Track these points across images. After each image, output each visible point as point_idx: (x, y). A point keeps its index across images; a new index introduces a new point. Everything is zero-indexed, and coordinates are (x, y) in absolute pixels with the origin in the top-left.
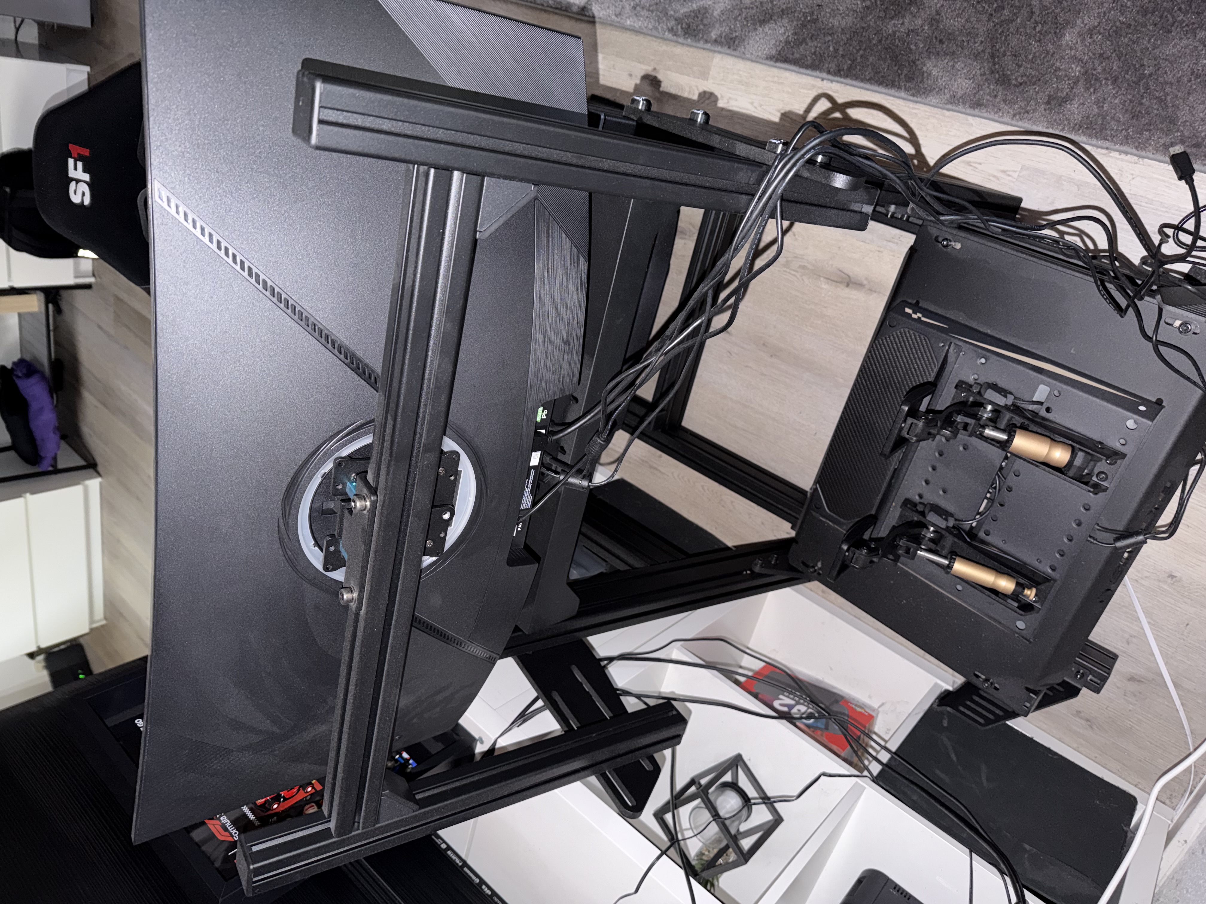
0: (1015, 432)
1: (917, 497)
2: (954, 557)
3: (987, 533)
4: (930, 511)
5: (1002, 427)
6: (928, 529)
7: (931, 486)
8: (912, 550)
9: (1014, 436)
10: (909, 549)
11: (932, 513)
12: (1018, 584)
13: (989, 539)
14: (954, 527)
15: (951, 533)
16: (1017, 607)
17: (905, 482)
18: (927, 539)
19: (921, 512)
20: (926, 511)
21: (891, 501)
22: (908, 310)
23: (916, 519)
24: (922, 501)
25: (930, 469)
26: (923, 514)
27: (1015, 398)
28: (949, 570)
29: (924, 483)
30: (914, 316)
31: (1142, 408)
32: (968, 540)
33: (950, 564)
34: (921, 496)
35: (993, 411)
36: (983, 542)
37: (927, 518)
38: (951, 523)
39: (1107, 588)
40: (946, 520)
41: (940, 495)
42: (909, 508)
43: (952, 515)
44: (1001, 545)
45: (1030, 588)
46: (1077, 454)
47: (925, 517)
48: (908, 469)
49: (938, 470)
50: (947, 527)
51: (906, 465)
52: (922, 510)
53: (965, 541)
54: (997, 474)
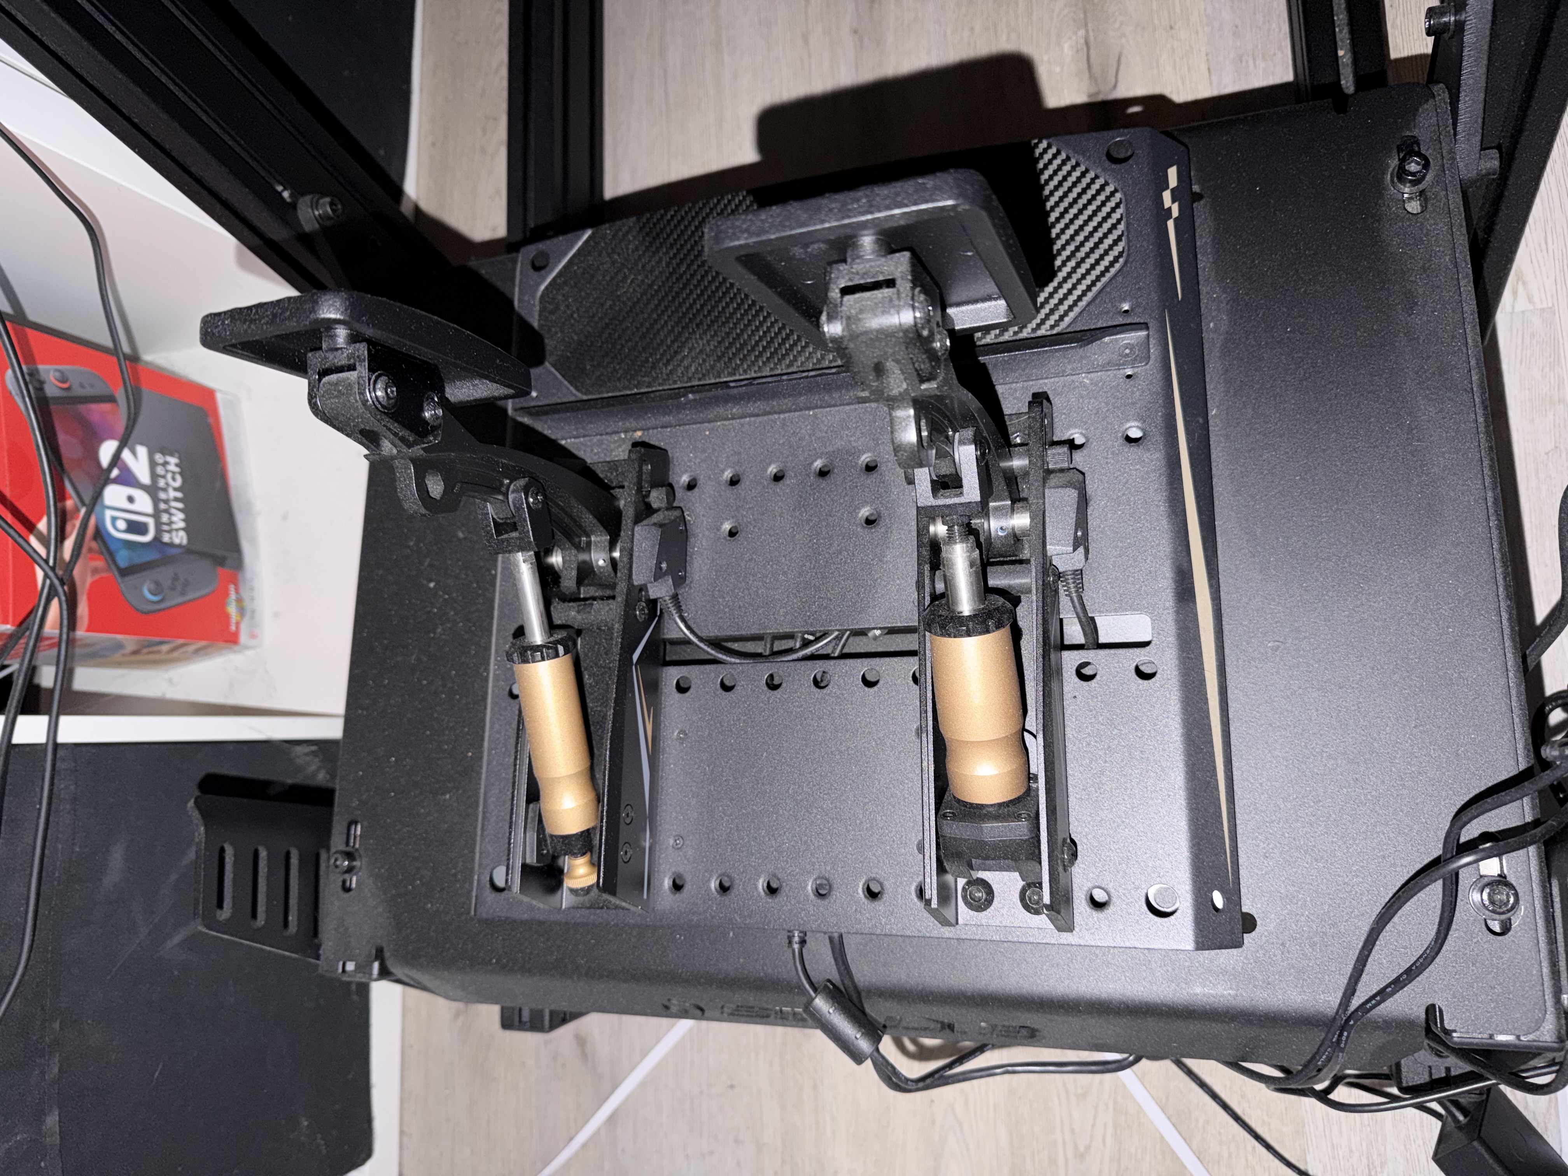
0: (999, 626)
1: (685, 479)
2: (561, 649)
3: (682, 689)
4: (661, 525)
5: (992, 583)
6: (612, 546)
7: (730, 492)
8: (514, 534)
9: (987, 631)
10: (514, 527)
11: (657, 533)
12: (586, 835)
13: (670, 696)
14: (653, 603)
15: (629, 605)
16: (524, 866)
17: (706, 430)
18: (583, 557)
19: (648, 506)
20: (655, 518)
21: (642, 423)
22: (1172, 174)
23: (622, 503)
24: (679, 493)
25: (772, 469)
26: (645, 511)
27: (1079, 574)
28: (515, 656)
29: (728, 474)
30: (1167, 196)
31: (1218, 899)
32: (635, 657)
33: (538, 648)
34: (691, 486)
35: (1016, 538)
36: (652, 688)
37: (637, 529)
38: (660, 591)
39: (702, 1005)
40: (658, 575)
41: (719, 529)
42: (640, 471)
43: (680, 581)
44: (671, 734)
45: (594, 864)
46: (1018, 817)
47: (637, 520)
48: (743, 416)
49: (780, 487)
50: (642, 588)
51: (751, 408)
52: (655, 506)
53: (628, 648)
54: (843, 633)
